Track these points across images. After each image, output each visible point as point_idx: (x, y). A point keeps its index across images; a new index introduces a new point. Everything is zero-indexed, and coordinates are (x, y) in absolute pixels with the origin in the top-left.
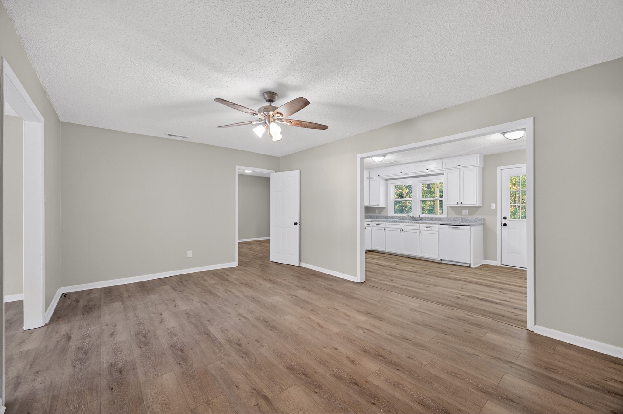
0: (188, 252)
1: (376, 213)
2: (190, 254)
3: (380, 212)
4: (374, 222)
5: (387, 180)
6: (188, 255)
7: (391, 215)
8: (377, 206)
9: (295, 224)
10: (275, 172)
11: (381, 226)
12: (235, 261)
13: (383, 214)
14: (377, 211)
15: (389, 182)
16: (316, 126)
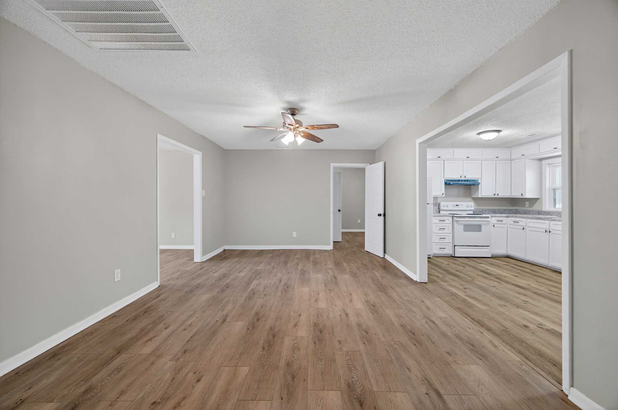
0: (294, 232)
1: (525, 206)
2: (295, 234)
3: (531, 205)
4: (510, 219)
5: (541, 160)
6: (294, 235)
7: (547, 210)
8: (521, 197)
9: (380, 215)
10: (370, 165)
11: (520, 223)
12: (329, 245)
13: (536, 207)
14: (527, 203)
15: (544, 162)
16: (328, 126)
